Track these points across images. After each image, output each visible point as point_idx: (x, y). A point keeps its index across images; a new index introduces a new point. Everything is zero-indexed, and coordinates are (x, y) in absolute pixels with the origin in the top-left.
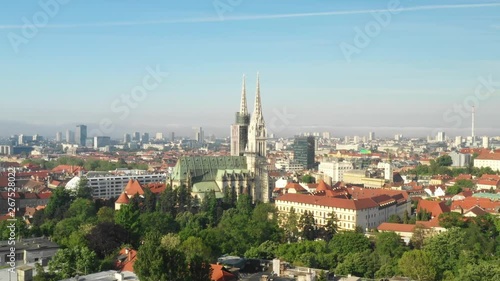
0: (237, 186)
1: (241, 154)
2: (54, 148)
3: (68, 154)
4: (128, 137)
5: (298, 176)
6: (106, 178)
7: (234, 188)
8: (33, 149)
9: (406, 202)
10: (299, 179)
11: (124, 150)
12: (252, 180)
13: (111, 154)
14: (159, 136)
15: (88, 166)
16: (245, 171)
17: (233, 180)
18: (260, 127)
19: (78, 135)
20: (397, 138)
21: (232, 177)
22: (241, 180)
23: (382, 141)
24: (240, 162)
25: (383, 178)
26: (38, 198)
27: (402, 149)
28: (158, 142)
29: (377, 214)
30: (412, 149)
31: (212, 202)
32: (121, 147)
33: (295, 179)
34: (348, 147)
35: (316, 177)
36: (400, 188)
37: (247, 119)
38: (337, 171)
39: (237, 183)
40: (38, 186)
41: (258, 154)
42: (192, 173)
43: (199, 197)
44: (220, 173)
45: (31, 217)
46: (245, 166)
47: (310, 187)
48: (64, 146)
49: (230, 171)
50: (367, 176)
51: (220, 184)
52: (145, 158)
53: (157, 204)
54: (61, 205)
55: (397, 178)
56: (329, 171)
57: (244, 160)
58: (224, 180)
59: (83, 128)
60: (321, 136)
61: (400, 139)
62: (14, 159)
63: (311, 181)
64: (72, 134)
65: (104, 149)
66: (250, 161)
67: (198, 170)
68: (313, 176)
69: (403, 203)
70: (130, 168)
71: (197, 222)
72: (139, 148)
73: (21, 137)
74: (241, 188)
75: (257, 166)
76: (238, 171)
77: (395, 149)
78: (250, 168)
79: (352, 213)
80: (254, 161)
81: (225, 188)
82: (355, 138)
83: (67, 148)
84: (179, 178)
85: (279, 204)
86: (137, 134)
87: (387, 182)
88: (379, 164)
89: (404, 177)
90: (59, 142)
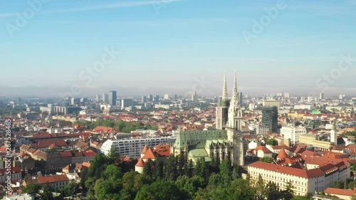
0: (220, 152)
1: (223, 128)
2: (94, 108)
3: (104, 113)
4: (145, 98)
5: (265, 139)
6: (129, 141)
7: (218, 154)
8: (81, 109)
9: (346, 168)
10: (266, 142)
11: (142, 110)
12: (231, 148)
13: (132, 114)
14: (166, 97)
15: (117, 128)
16: (226, 141)
17: (218, 148)
18: (237, 109)
19: (110, 98)
20: (341, 97)
21: (217, 145)
22: (223, 148)
23: (329, 100)
24: (222, 134)
25: (329, 141)
26: (84, 156)
27: (345, 110)
28: (166, 103)
29: (324, 181)
30: (353, 109)
31: (203, 166)
32: (140, 107)
33: (263, 141)
34: (303, 107)
35: (279, 141)
36: (342, 152)
37: (228, 103)
38: (294, 133)
39: (220, 150)
40: (84, 147)
41: (236, 129)
42: (188, 143)
43: (193, 160)
44: (208, 143)
45: (79, 171)
46: (226, 137)
47: (274, 148)
48: (102, 106)
49: (215, 142)
50: (317, 139)
51: (208, 151)
52: (156, 117)
53: (164, 167)
54: (99, 166)
55: (340, 141)
56: (288, 134)
57: (226, 132)
58: (211, 148)
59: (114, 93)
60: (283, 96)
61: (344, 98)
62: (68, 119)
63: (274, 144)
64: (107, 96)
65: (128, 109)
66: (230, 134)
67: (192, 141)
68: (276, 139)
69: (344, 169)
70: (146, 129)
71: (191, 184)
72: (152, 108)
73: (73, 99)
74: (223, 153)
75: (234, 138)
76: (221, 141)
77: (339, 108)
78: (230, 139)
79: (305, 181)
80: (232, 134)
81: (212, 154)
82: (309, 98)
83: (103, 108)
84: (179, 146)
85: (251, 169)
86: (151, 96)
87: (332, 144)
88: (327, 125)
89: (345, 140)
90: (98, 102)
